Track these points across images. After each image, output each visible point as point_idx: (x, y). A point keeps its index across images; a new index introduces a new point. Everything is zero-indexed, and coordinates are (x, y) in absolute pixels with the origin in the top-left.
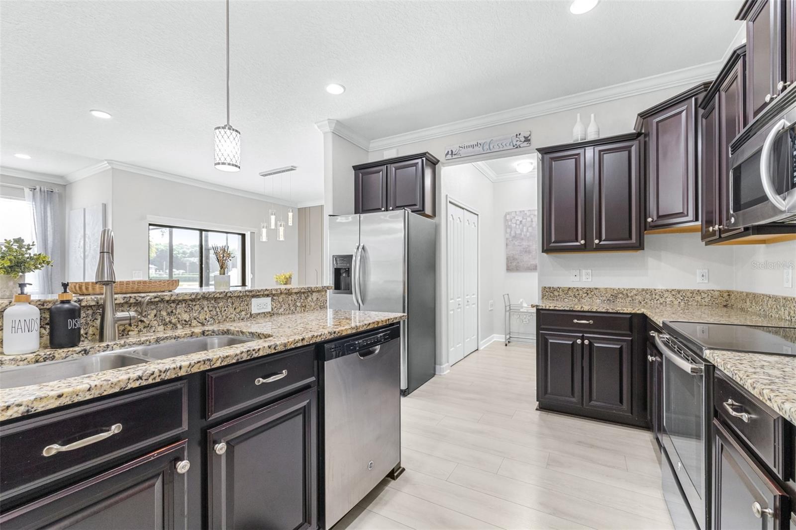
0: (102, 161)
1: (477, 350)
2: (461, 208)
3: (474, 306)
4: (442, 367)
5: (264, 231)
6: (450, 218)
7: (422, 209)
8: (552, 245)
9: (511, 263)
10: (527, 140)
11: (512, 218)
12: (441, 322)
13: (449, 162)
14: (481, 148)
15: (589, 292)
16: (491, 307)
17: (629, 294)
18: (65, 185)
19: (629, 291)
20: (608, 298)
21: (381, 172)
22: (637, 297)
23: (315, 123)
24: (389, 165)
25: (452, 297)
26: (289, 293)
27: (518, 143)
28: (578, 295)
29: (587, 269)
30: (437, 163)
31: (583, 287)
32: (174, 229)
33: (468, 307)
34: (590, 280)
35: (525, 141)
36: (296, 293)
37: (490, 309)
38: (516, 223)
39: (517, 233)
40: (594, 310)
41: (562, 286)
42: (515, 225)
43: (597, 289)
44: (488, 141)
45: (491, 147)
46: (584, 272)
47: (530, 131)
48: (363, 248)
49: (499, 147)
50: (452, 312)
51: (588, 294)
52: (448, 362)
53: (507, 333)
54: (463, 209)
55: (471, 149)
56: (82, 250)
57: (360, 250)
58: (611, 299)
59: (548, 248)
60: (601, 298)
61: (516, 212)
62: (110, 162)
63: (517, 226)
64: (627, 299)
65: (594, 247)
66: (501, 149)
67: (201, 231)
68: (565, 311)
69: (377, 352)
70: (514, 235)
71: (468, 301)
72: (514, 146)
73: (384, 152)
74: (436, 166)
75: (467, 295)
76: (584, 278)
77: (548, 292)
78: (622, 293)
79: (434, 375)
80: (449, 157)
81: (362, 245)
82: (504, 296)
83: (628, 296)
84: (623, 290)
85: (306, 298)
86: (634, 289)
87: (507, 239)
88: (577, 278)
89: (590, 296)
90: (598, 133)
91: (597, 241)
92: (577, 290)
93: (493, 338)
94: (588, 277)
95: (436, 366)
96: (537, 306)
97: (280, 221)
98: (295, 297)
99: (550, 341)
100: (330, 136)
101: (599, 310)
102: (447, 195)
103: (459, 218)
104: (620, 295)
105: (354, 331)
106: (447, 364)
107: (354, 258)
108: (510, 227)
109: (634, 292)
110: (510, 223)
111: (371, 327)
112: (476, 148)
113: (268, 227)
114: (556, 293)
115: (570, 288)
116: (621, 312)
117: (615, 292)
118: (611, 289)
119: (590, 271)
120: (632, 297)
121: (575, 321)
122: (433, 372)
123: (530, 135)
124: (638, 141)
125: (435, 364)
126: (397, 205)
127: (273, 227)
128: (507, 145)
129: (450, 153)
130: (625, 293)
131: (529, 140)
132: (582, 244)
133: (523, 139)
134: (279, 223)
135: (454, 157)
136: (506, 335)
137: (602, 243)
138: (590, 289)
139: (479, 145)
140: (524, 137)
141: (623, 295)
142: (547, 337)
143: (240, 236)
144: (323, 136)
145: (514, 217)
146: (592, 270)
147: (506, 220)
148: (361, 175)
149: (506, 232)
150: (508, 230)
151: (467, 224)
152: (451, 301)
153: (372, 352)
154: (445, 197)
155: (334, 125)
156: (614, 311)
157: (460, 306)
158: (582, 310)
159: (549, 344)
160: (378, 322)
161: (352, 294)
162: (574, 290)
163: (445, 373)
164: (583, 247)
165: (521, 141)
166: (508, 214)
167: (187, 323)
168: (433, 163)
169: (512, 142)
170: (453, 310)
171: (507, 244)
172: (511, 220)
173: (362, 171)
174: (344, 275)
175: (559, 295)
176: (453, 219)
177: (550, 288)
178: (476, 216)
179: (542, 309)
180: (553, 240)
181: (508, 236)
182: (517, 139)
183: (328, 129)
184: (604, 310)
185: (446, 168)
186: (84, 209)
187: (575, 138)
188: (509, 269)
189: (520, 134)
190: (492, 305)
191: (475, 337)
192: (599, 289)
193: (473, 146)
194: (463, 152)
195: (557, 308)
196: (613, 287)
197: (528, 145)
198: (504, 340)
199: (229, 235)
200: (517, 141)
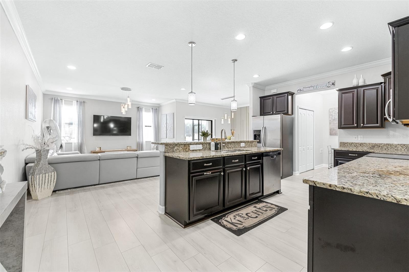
0: (174, 99)
1: (313, 169)
2: (305, 109)
3: (311, 150)
4: (296, 172)
5: (223, 120)
6: (299, 115)
7: (287, 112)
8: (342, 126)
9: (332, 131)
10: (333, 84)
11: (333, 111)
12: (295, 156)
13: (298, 93)
14: (313, 88)
15: (361, 144)
16: (321, 151)
17: (380, 146)
18: (159, 107)
19: (380, 144)
20: (370, 147)
21: (271, 99)
22: (384, 147)
23: (247, 84)
24: (274, 96)
25: (300, 146)
26: (248, 142)
27: (329, 86)
28: (356, 145)
29: (361, 135)
30: (294, 94)
31: (359, 142)
32: (194, 120)
33: (308, 150)
34: (362, 140)
35: (332, 85)
36: (250, 142)
37: (321, 152)
38: (335, 113)
39: (335, 118)
40: (358, 151)
41: (349, 142)
42: (334, 114)
43: (365, 143)
44: (316, 85)
45: (317, 87)
46: (359, 136)
47: (335, 81)
48: (265, 128)
49: (321, 87)
50: (300, 152)
51: (361, 145)
52: (298, 171)
53: (329, 163)
54: (306, 110)
55: (308, 88)
56: (166, 128)
57: (264, 128)
58: (372, 147)
59: (340, 128)
60: (367, 147)
61: (335, 108)
62: (176, 99)
63: (336, 115)
64: (379, 148)
65: (361, 127)
66: (322, 88)
67: (199, 120)
68: (345, 151)
69: (275, 157)
70: (334, 119)
71: (308, 148)
72: (327, 87)
73: (272, 90)
74: (293, 95)
75: (308, 145)
76: (359, 139)
77: (342, 144)
78: (377, 145)
79: (292, 175)
80: (299, 91)
81: (264, 126)
82: (328, 146)
83: (380, 147)
84: (377, 144)
85: (252, 143)
86: (383, 144)
87: (330, 121)
88: (356, 139)
89: (362, 146)
90: (364, 82)
91: (362, 125)
92: (356, 144)
93: (322, 165)
94: (361, 138)
95: (293, 172)
96: (334, 149)
97: (229, 116)
98: (250, 143)
99: (339, 162)
100: (252, 88)
101: (359, 151)
102: (298, 106)
103: (304, 114)
104: (376, 146)
105: (269, 151)
106: (298, 172)
107: (262, 131)
108: (332, 115)
109: (383, 145)
110: (331, 113)
111: (273, 151)
112: (311, 88)
113: (224, 119)
114: (346, 145)
115: (352, 143)
116: (369, 151)
117: (374, 144)
118: (372, 143)
119: (362, 136)
120: (381, 147)
121: (350, 155)
122: (292, 174)
123: (335, 82)
124: (381, 86)
125: (293, 171)
126: (277, 111)
127: (226, 118)
128: (324, 86)
129: (299, 90)
130: (378, 145)
131: (334, 84)
132: (355, 126)
133: (331, 84)
134: (228, 117)
135: (301, 91)
136: (329, 164)
137: (365, 125)
138: (362, 143)
139: (312, 87)
140: (332, 83)
141: (378, 146)
142: (338, 160)
143: (210, 121)
144: (249, 88)
145: (334, 111)
146: (363, 136)
147: (330, 112)
148: (262, 100)
149: (330, 117)
150: (331, 117)
151: (308, 116)
152: (300, 147)
153: (274, 157)
154: (297, 106)
155: (253, 84)
156: (366, 151)
157: (304, 150)
158: (353, 150)
159: (339, 163)
160: (275, 150)
161: (261, 143)
162: (355, 144)
163: (297, 175)
164: (356, 127)
165: (330, 85)
166: (331, 109)
167: (230, 148)
168: (292, 94)
169: (327, 85)
170: (301, 151)
171: (330, 123)
172: (332, 112)
173: (263, 99)
174: (257, 137)
175: (347, 146)
176: (301, 114)
177: (343, 143)
178: (313, 112)
179: (336, 150)
180: (343, 124)
181: (330, 119)
182: (329, 84)
183: (251, 86)
184: (362, 151)
185: (298, 95)
186: (167, 115)
187: (353, 84)
188: (331, 134)
189: (330, 82)
190: (322, 151)
191: (312, 163)
192: (366, 143)
193: (309, 87)
194: (305, 89)
195: (342, 150)
196: (373, 142)
197: (334, 86)
198: (328, 167)
199: (202, 121)
200: (329, 85)
